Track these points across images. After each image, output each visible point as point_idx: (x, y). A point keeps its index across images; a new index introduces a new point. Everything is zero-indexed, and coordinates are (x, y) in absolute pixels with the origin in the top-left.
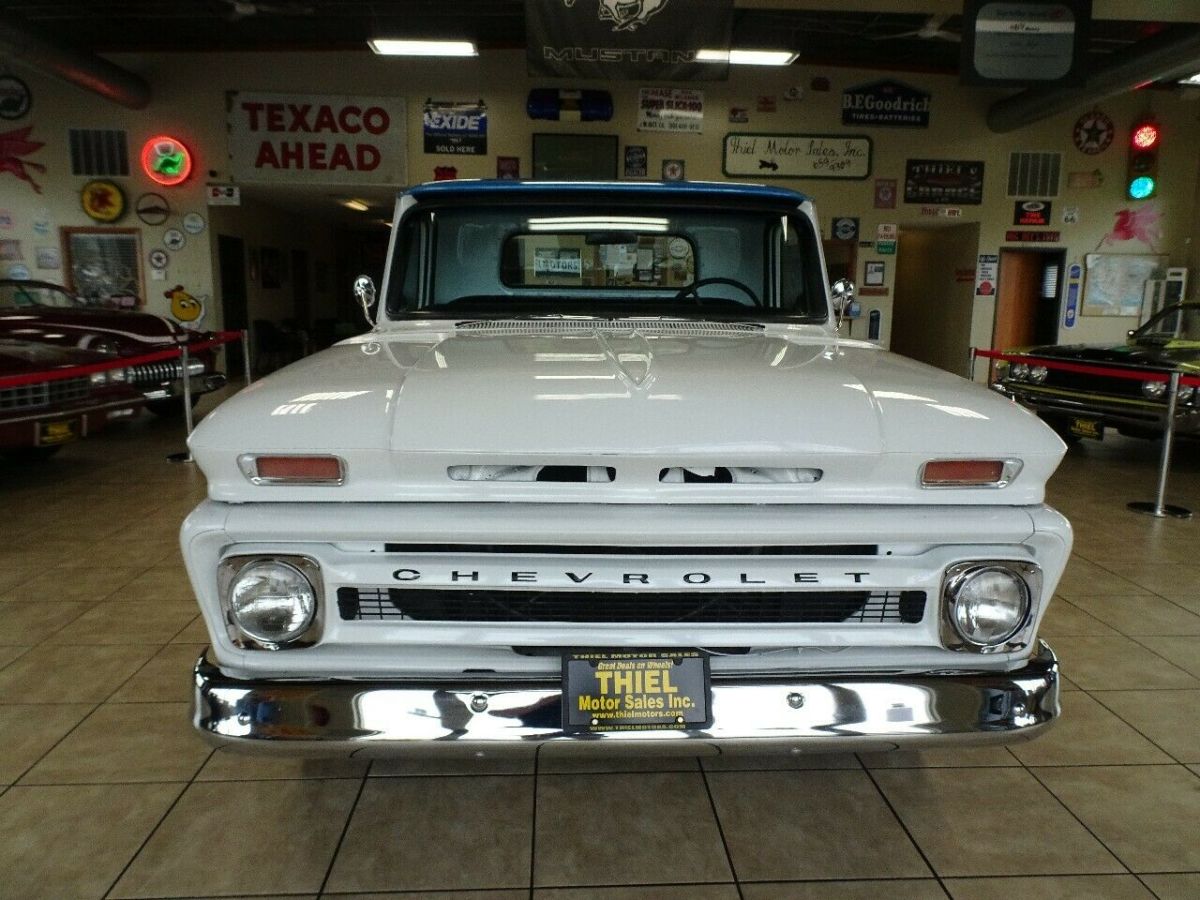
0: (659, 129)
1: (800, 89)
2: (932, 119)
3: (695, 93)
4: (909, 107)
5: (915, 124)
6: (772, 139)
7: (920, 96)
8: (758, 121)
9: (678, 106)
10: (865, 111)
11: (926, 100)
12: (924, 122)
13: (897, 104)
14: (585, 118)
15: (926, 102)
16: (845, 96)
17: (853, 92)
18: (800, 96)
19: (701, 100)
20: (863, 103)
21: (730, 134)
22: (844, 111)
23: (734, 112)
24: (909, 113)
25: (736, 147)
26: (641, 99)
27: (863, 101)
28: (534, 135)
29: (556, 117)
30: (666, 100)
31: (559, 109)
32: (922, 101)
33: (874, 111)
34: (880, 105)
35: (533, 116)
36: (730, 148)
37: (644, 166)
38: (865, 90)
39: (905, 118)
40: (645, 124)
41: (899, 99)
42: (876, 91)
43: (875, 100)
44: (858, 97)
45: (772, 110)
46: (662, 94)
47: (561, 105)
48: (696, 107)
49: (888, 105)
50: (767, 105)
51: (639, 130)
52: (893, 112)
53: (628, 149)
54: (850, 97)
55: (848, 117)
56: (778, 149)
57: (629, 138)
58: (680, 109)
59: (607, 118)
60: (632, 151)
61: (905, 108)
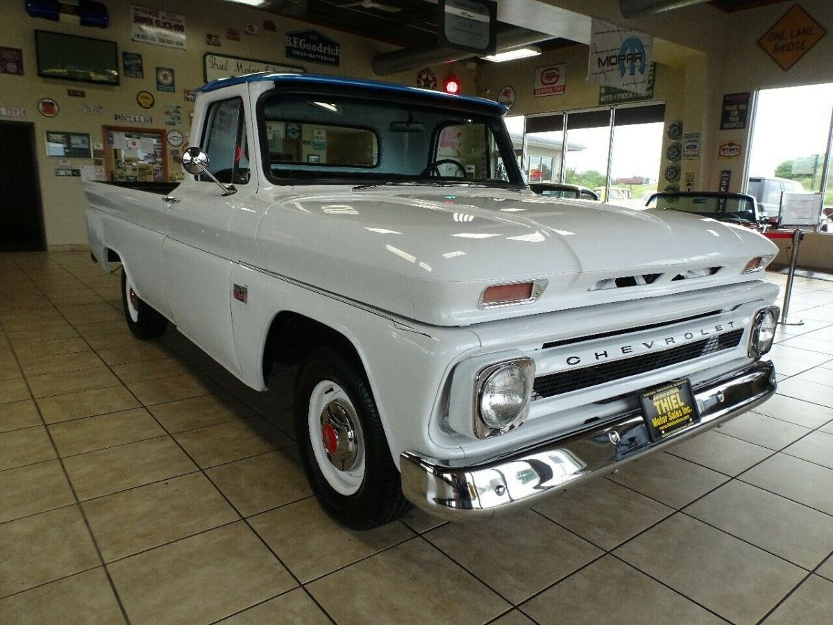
0: (150, 41)
1: (256, 28)
2: (341, 61)
3: (178, 17)
4: (327, 51)
5: (331, 63)
6: (240, 61)
7: (333, 45)
8: (227, 46)
9: (165, 26)
10: (299, 50)
11: (337, 47)
12: (336, 63)
13: (320, 48)
14: (83, 23)
15: (337, 50)
16: (287, 37)
17: (292, 35)
18: (256, 31)
19: (183, 23)
20: (298, 44)
21: (208, 53)
22: (287, 47)
23: (209, 37)
24: (327, 55)
25: (214, 64)
26: (132, 15)
27: (299, 43)
28: (36, 31)
29: (56, 19)
30: (154, 19)
31: (59, 12)
32: (335, 48)
33: (306, 51)
34: (309, 47)
35: (33, 14)
36: (209, 64)
37: (141, 70)
38: (298, 35)
39: (325, 58)
40: (138, 36)
41: (321, 44)
42: (305, 36)
43: (306, 43)
44: (295, 39)
45: (238, 39)
46: (150, 13)
47: (61, 8)
48: (179, 28)
49: (314, 48)
50: (233, 35)
51: (133, 40)
52: (316, 53)
53: (125, 54)
54: (290, 39)
55: (289, 52)
56: (243, 70)
57: (125, 45)
58: (167, 28)
59: (104, 25)
60: (128, 56)
61: (325, 52)
